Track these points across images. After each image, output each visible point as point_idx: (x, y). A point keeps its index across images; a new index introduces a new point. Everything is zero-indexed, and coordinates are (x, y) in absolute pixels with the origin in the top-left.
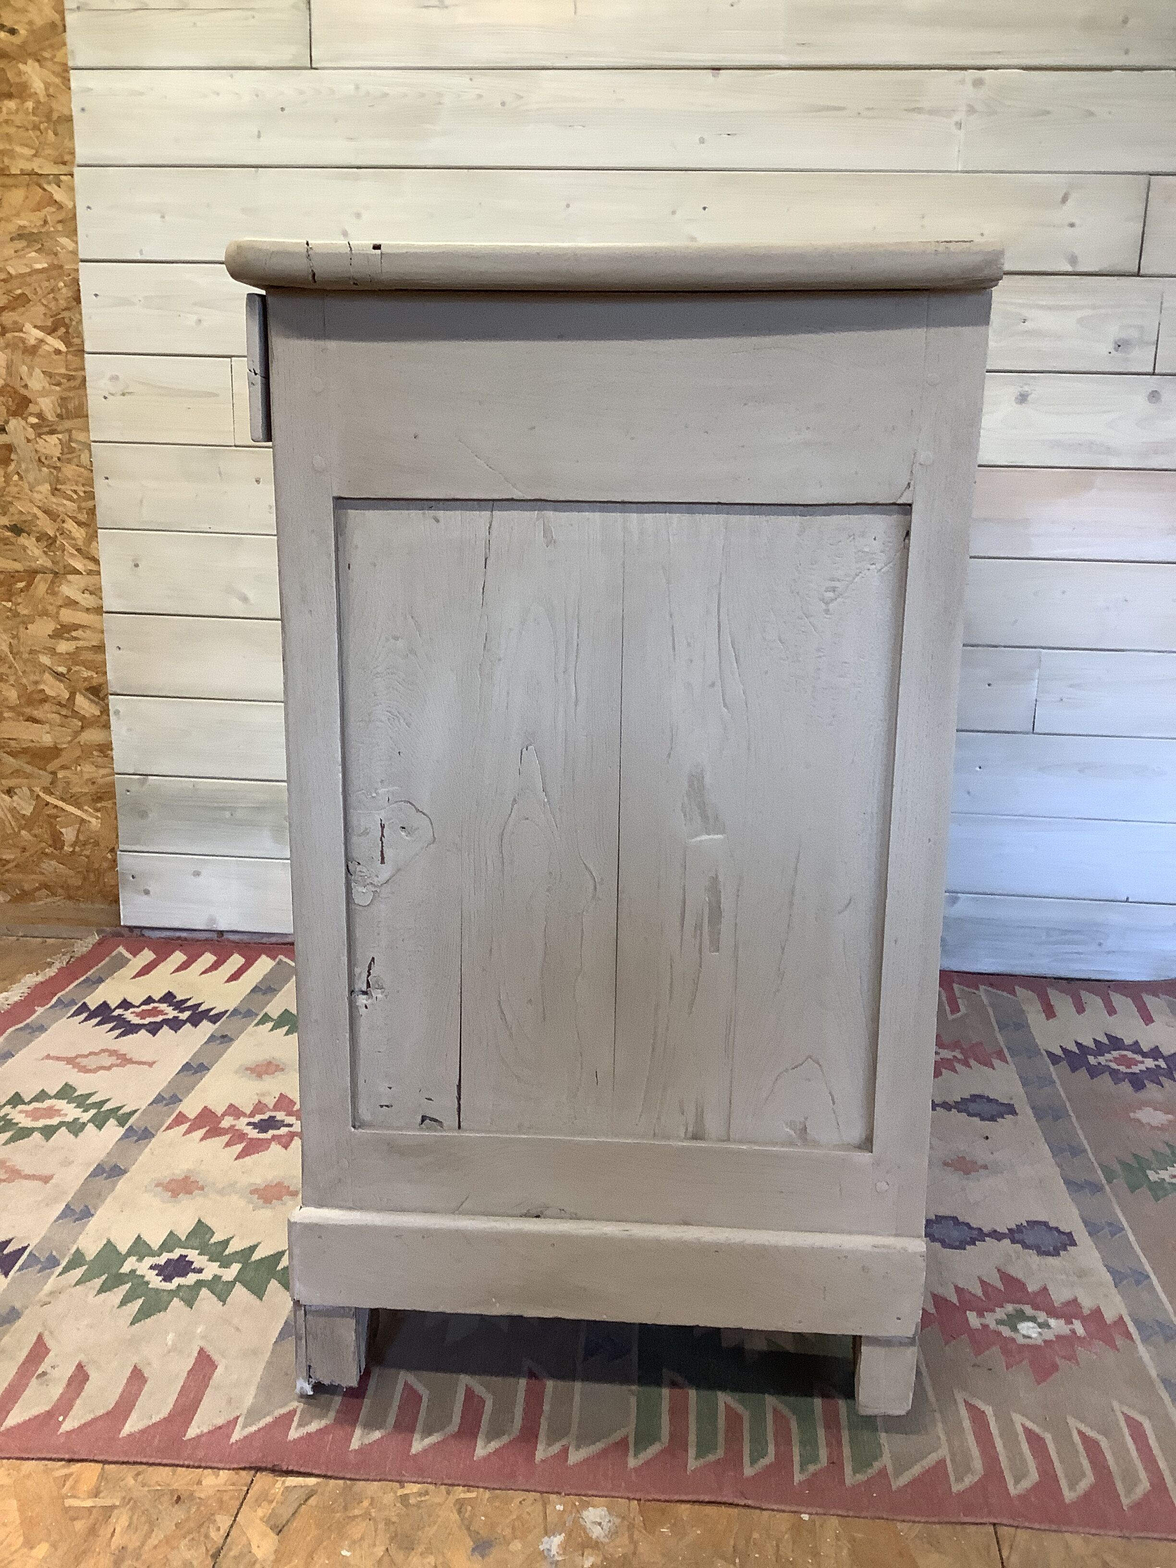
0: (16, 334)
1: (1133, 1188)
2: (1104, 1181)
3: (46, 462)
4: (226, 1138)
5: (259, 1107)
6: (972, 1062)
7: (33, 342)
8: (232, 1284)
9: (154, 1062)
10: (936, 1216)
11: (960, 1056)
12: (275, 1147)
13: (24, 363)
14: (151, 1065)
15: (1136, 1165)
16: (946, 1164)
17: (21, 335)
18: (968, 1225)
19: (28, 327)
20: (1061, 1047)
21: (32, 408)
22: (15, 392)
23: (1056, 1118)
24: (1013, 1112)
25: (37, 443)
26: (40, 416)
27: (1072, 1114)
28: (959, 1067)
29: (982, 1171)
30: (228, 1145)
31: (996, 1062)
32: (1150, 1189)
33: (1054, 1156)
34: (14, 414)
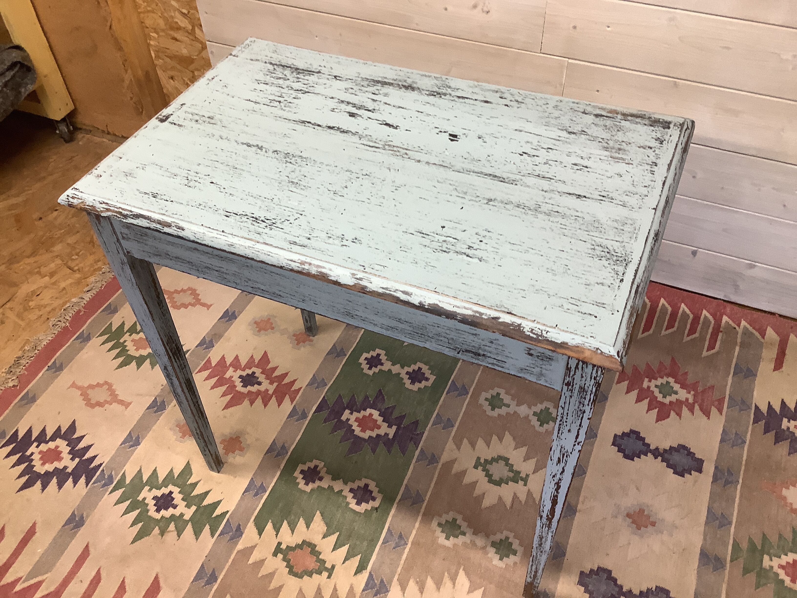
1: (746, 571)
2: (729, 559)
4: (224, 388)
5: (251, 363)
6: (697, 407)
8: (187, 522)
9: (211, 305)
10: (599, 568)
11: (691, 401)
12: (246, 402)
14: (208, 307)
15: (759, 548)
16: (628, 515)
18: (615, 580)
20: (769, 403)
23: (727, 483)
24: (700, 470)
27: (741, 481)
28: (685, 410)
29: (650, 527)
30: (224, 395)
31: (714, 411)
32: (759, 575)
33: (707, 523)
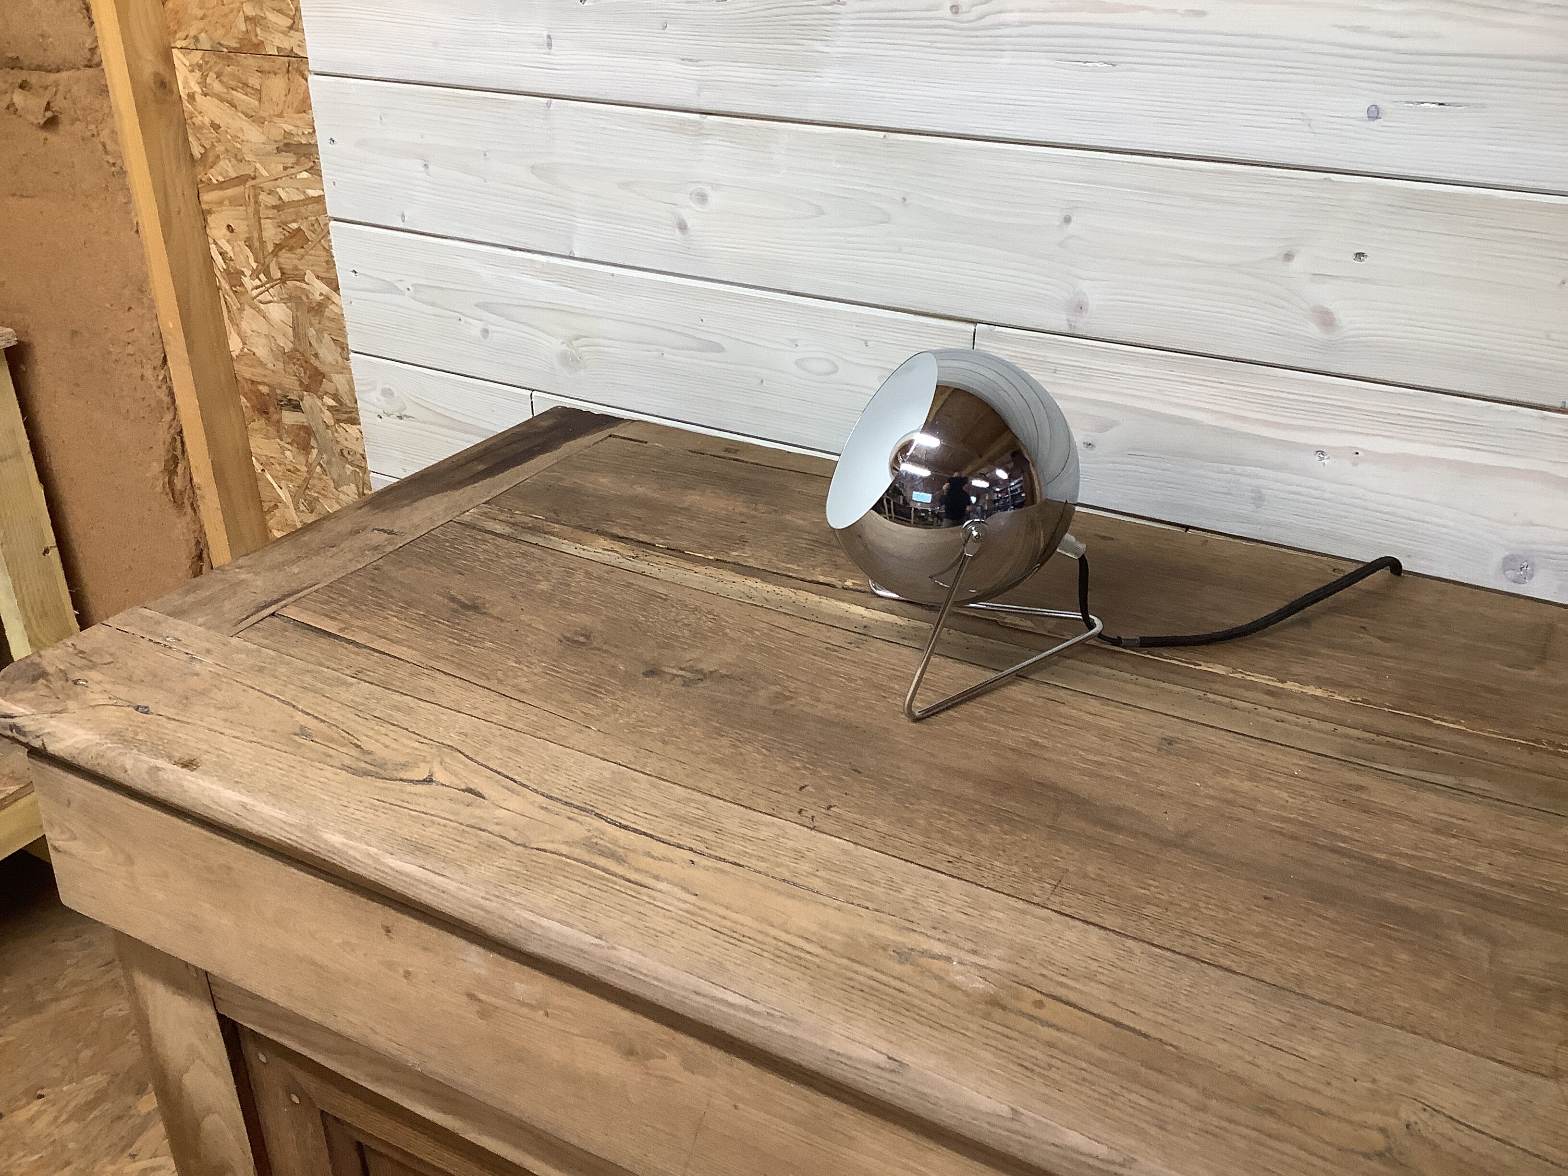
0: (298, 283)
3: (349, 457)
7: (319, 298)
13: (311, 325)
17: (304, 285)
19: (309, 276)
21: (326, 385)
22: (306, 362)
25: (337, 431)
26: (336, 397)
34: (307, 389)
